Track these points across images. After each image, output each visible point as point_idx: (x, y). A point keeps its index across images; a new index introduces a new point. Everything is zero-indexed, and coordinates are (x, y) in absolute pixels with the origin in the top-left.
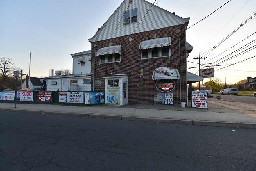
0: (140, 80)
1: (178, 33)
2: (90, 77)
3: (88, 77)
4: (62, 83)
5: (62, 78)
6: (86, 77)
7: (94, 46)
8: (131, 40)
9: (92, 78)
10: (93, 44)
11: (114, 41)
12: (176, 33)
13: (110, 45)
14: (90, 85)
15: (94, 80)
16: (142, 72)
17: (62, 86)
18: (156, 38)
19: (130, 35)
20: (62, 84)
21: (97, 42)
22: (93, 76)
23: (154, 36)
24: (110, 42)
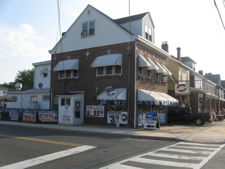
0: (94, 98)
1: (129, 50)
2: (49, 93)
3: (47, 93)
4: (22, 99)
5: (22, 93)
6: (45, 93)
7: (54, 59)
8: (88, 54)
9: (51, 95)
10: (53, 56)
11: (72, 55)
12: (127, 50)
13: (69, 58)
14: (49, 103)
15: (53, 96)
16: (97, 90)
17: (22, 103)
18: (110, 54)
19: (87, 49)
20: (22, 101)
21: (56, 54)
22: (52, 92)
23: (108, 51)
24: (68, 55)
